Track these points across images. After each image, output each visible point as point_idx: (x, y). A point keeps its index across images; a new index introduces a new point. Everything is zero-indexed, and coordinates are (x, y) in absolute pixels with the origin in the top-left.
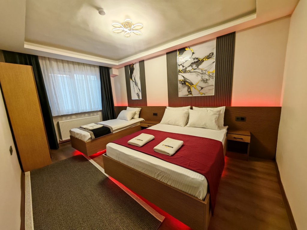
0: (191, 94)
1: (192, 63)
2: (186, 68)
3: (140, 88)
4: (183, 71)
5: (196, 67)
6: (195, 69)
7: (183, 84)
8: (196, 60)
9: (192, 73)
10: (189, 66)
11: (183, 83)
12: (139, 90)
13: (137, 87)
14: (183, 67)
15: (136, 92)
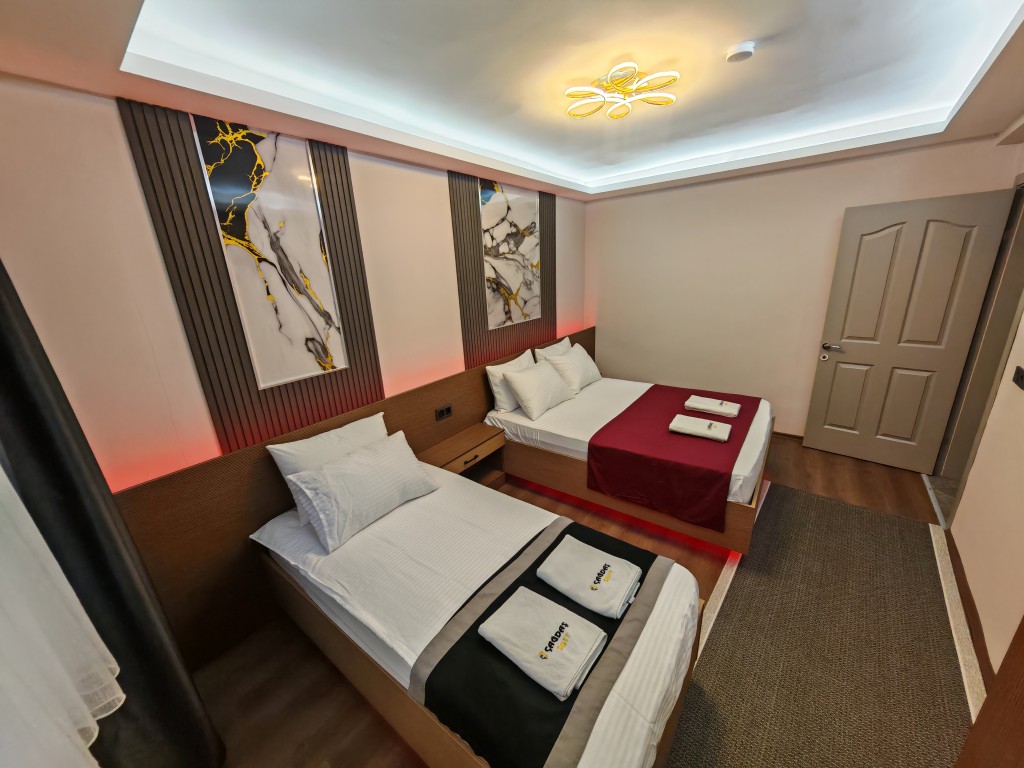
0: (510, 318)
1: (508, 235)
2: (498, 245)
3: (332, 308)
4: (493, 251)
5: (515, 249)
6: (513, 253)
7: (494, 290)
8: (514, 230)
9: (509, 262)
10: (504, 241)
11: (495, 286)
12: (326, 316)
13: (303, 300)
14: (493, 238)
15: (302, 330)
